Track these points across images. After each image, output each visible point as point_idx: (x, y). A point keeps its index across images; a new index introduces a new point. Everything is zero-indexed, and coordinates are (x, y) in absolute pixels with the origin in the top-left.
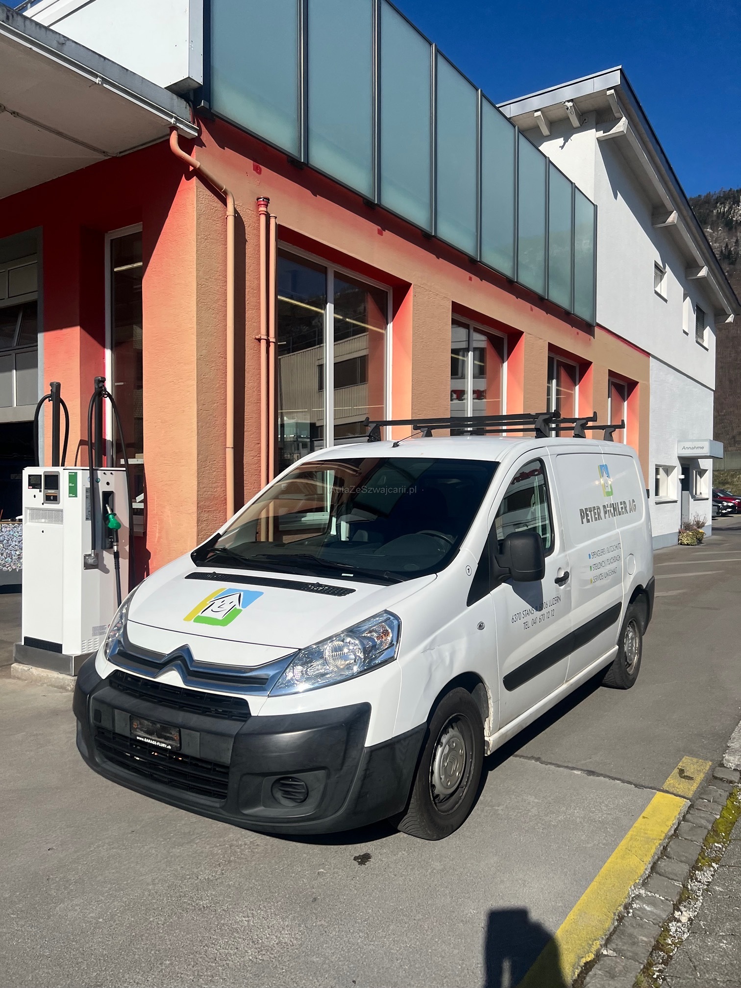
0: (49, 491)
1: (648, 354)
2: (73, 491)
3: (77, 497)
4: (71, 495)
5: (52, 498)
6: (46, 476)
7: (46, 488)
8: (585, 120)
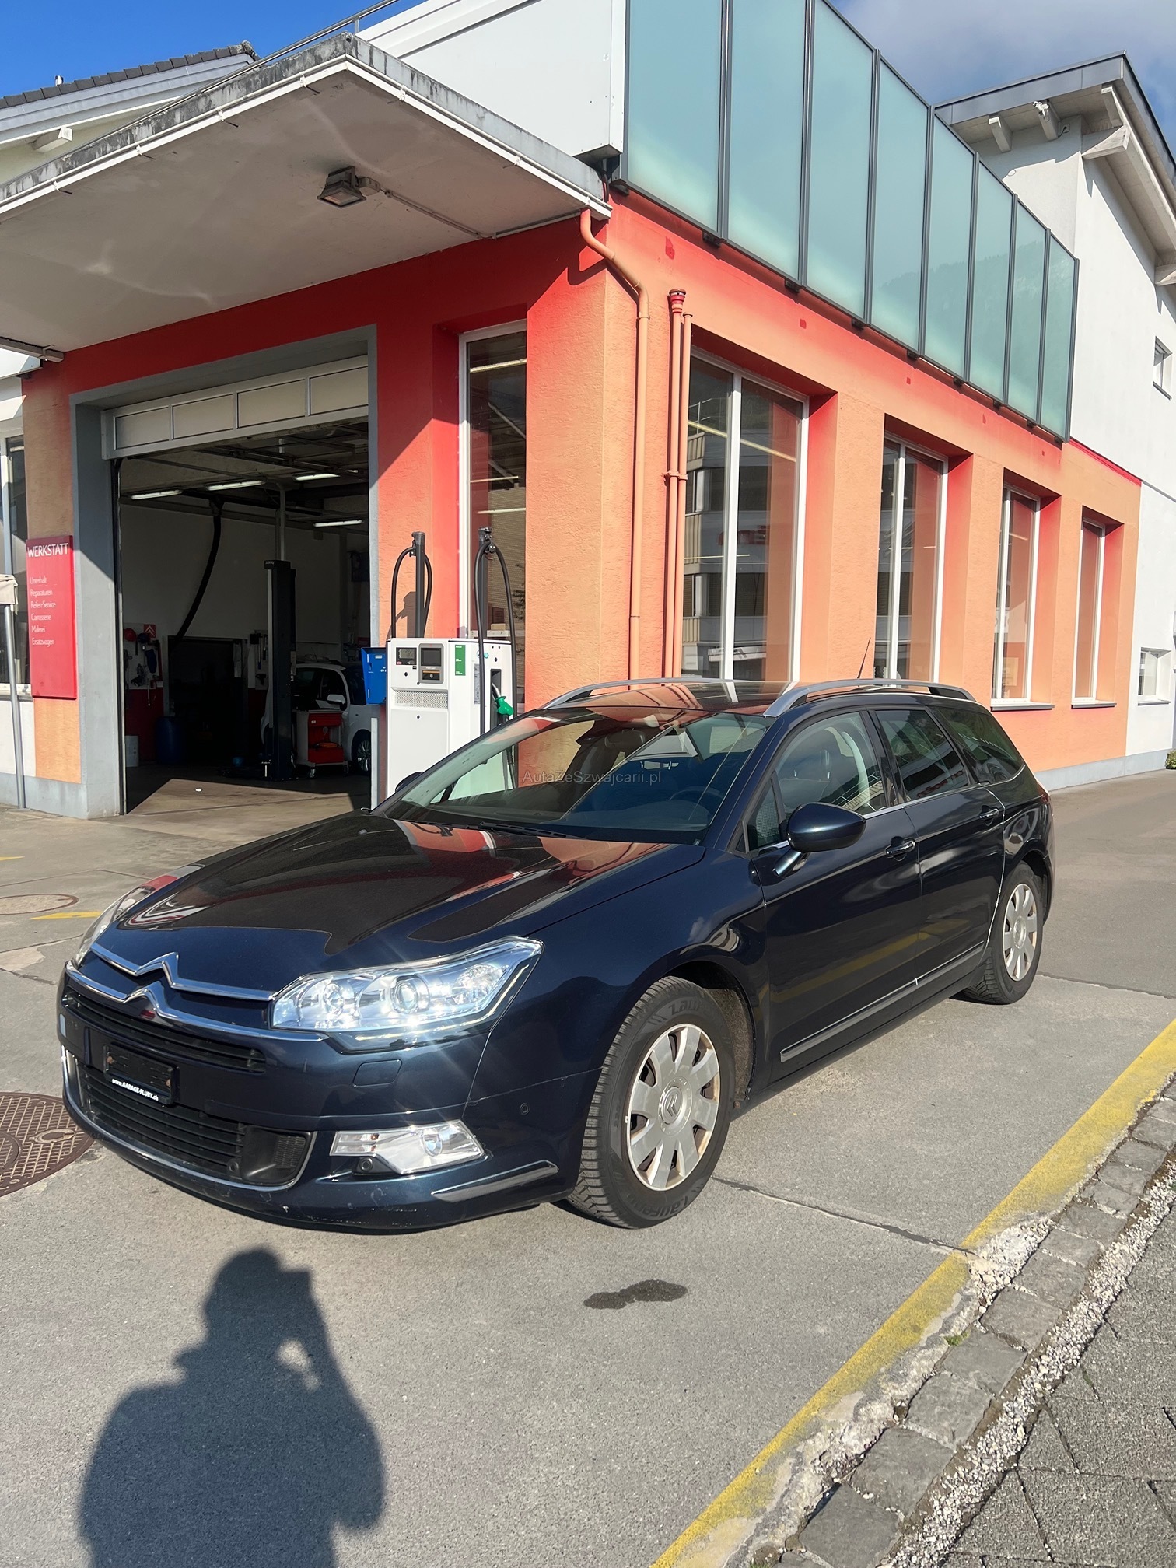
0: (428, 668)
1: (1138, 481)
2: (460, 668)
3: (464, 674)
4: (458, 673)
5: (431, 676)
6: (423, 650)
7: (423, 664)
8: (1065, 128)
